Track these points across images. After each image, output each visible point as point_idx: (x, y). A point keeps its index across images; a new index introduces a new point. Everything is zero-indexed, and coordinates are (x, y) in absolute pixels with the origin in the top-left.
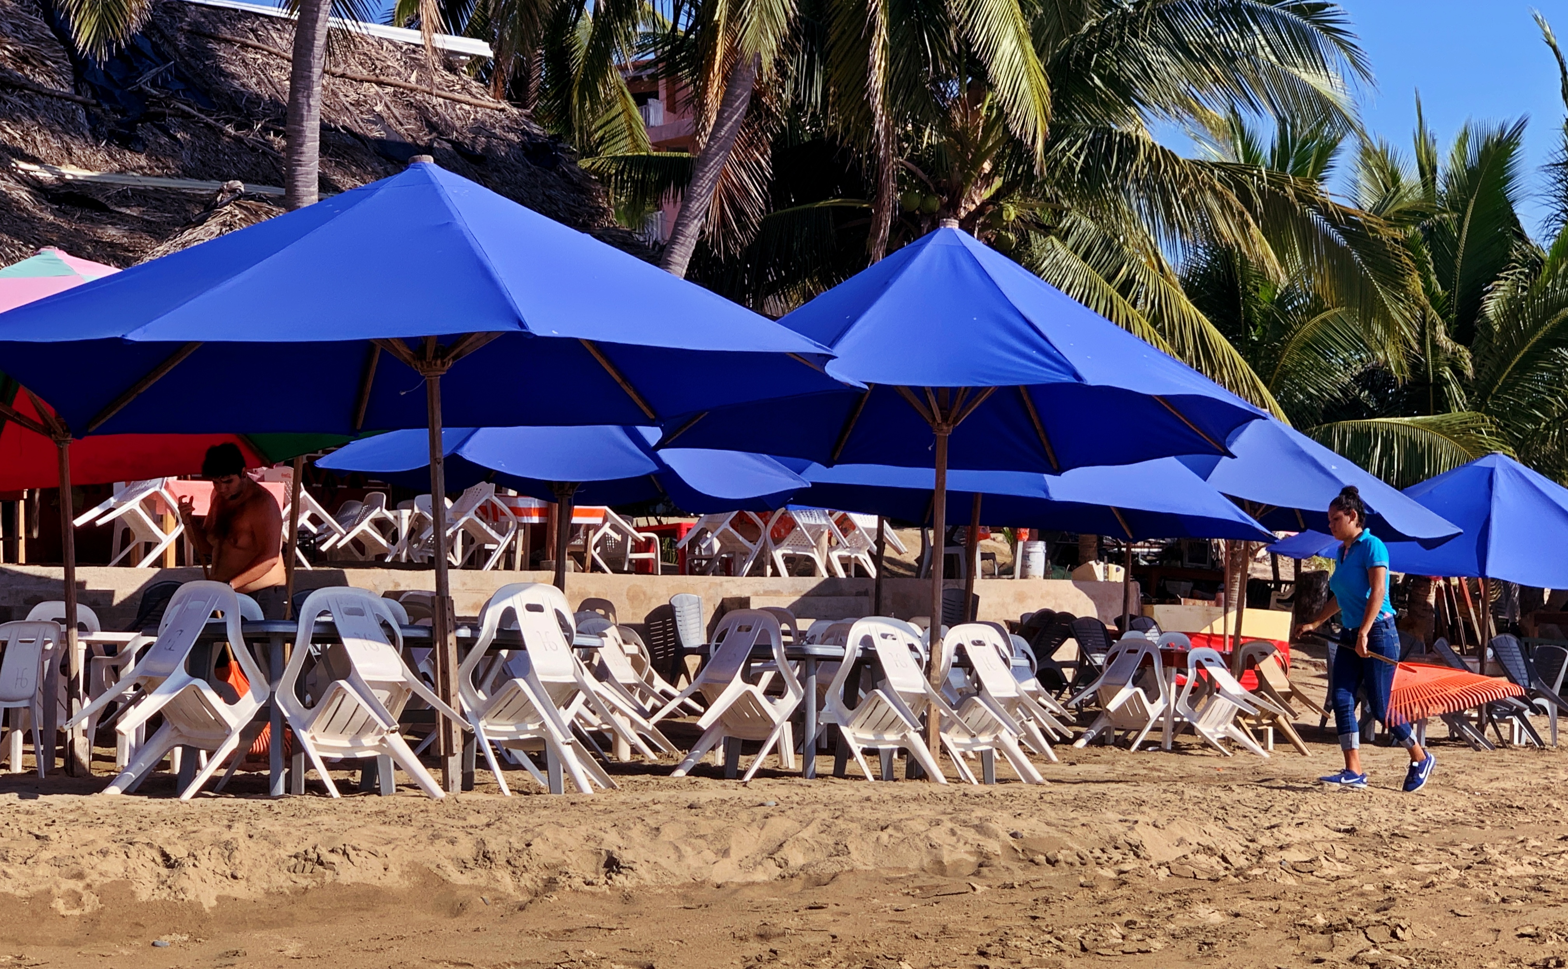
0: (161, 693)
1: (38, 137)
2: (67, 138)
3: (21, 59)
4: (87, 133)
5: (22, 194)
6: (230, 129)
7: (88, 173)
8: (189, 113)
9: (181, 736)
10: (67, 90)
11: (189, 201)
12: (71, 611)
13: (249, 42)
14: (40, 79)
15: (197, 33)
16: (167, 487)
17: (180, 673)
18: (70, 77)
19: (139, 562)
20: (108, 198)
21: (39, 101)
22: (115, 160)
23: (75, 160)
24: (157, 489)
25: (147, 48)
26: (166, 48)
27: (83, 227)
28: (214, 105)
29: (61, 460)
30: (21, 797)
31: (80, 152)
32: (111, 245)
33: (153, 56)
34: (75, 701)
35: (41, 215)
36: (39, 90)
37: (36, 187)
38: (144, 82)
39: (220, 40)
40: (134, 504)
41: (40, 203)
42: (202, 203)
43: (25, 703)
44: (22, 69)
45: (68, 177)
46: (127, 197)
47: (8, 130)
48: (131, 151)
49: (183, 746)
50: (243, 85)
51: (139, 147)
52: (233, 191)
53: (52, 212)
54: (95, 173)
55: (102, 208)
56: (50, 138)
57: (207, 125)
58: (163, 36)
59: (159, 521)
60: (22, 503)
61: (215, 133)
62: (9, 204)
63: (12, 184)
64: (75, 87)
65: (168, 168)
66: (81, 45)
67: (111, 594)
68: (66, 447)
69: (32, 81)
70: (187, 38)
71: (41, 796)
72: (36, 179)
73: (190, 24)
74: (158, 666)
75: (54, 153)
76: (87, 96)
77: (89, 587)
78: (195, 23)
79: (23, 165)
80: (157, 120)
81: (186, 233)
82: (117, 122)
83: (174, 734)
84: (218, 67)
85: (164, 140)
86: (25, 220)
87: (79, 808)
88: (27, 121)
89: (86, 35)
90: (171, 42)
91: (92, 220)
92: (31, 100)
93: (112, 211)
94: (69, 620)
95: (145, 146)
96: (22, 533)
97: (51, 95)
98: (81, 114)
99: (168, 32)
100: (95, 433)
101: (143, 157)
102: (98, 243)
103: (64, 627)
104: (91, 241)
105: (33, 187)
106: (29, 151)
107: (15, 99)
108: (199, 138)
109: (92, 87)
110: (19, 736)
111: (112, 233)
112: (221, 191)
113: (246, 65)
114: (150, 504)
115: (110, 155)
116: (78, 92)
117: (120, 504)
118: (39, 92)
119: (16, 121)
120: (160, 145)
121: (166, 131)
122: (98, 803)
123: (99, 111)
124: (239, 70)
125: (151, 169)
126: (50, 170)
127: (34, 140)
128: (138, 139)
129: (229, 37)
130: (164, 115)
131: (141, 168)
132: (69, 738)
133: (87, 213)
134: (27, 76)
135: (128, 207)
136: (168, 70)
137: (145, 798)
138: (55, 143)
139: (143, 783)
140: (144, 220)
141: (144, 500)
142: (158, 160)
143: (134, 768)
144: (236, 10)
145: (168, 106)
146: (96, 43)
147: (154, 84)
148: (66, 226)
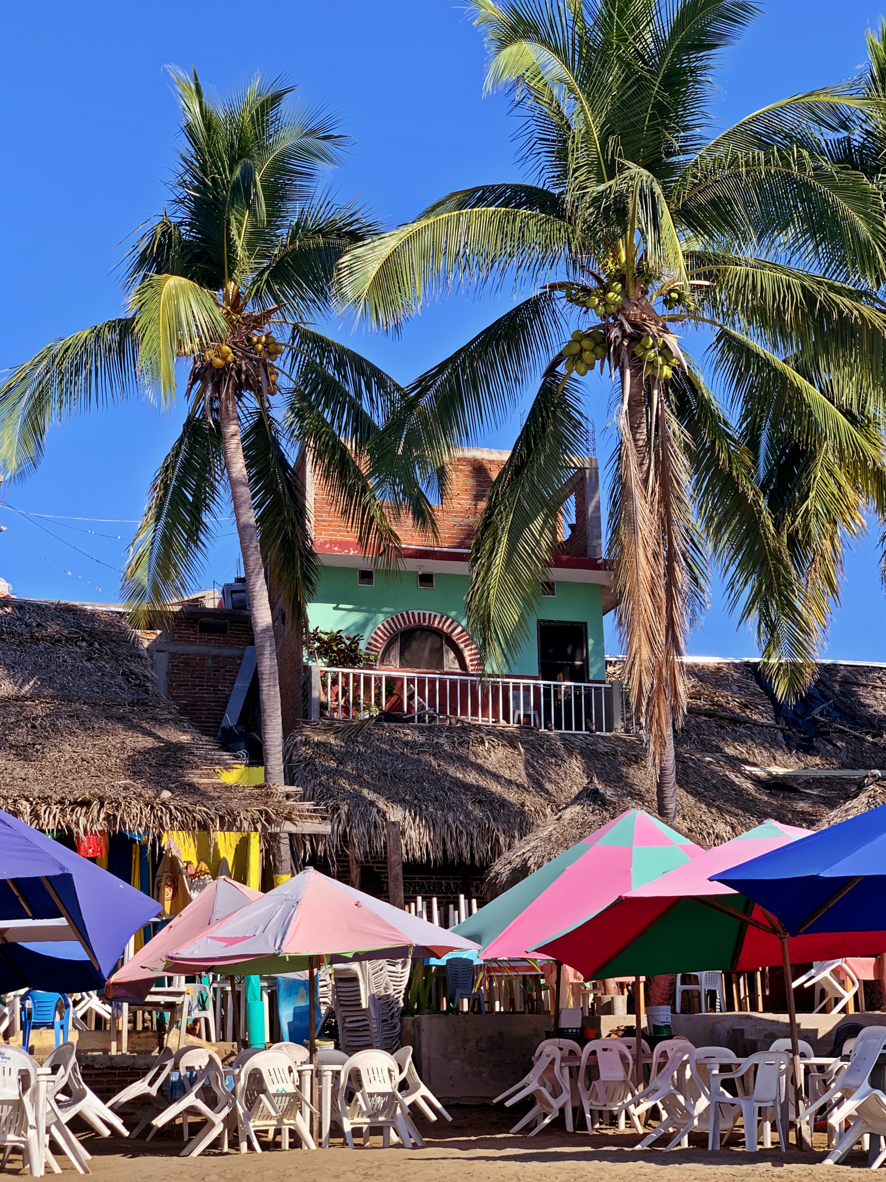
0: (853, 1099)
1: (756, 751)
2: (773, 750)
3: (744, 706)
4: (784, 746)
5: (748, 785)
6: (869, 738)
7: (786, 770)
8: (843, 730)
9: (869, 1126)
10: (772, 722)
11: (847, 783)
12: (794, 1044)
13: (877, 685)
14: (755, 717)
15: (846, 682)
16: (846, 962)
17: (866, 1086)
18: (772, 714)
19: (831, 1010)
20: (799, 784)
21: (755, 730)
22: (802, 761)
23: (778, 762)
24: (840, 963)
25: (817, 694)
26: (827, 693)
27: (785, 803)
28: (858, 724)
29: (783, 949)
30: (773, 1165)
31: (781, 758)
32: (802, 812)
33: (820, 698)
34: (801, 1103)
35: (760, 797)
36: (755, 723)
37: (757, 781)
38: (816, 714)
39: (859, 685)
40: (826, 973)
41: (759, 790)
42: (855, 784)
43: (771, 1104)
44: (745, 712)
45: (774, 773)
46: (809, 783)
47: (738, 748)
48: (810, 755)
49: (871, 1134)
50: (875, 711)
51: (815, 753)
52: (874, 776)
53: (766, 795)
54: (791, 770)
55: (796, 791)
56: (763, 751)
57: (855, 736)
58: (825, 686)
59: (842, 983)
60: (759, 973)
61: (860, 741)
62: (741, 792)
63: (743, 780)
64: (776, 720)
65: (833, 764)
66: (780, 696)
67: (816, 1031)
68: (786, 941)
69: (751, 719)
70: (840, 686)
71: (785, 1165)
72: (755, 775)
73: (841, 677)
74: (852, 1082)
75: (765, 759)
76: (783, 725)
77: (802, 1027)
78: (844, 676)
79: (748, 768)
80: (825, 736)
81: (847, 803)
82: (802, 739)
83: (864, 1125)
84: (859, 701)
85: (829, 747)
86: (751, 801)
87: (810, 1174)
88: (749, 743)
89: (782, 690)
90: (830, 688)
91: (790, 798)
92: (750, 729)
93: (801, 792)
94: (794, 1050)
95: (818, 752)
96: (760, 992)
97: (762, 725)
98: (780, 735)
99: (828, 683)
100: (803, 933)
101: (818, 758)
102: (794, 812)
103: (791, 1055)
104: (790, 811)
105: (755, 781)
106: (751, 760)
107: (741, 730)
108: (851, 745)
109: (785, 719)
110: (768, 1125)
111: (802, 806)
112: (867, 776)
113: (876, 699)
114: (836, 973)
115: (798, 758)
116: (778, 723)
117: (818, 973)
118: (755, 725)
119: (742, 742)
120: (828, 751)
121: (830, 742)
122: (821, 1171)
123: (790, 733)
124: (872, 702)
125: (823, 765)
126: (763, 769)
127: (754, 753)
128: (814, 748)
129: (865, 683)
130: (828, 732)
131: (817, 765)
132: (798, 1126)
133: (787, 794)
134: (748, 716)
135: (811, 789)
136: (830, 706)
137: (849, 1167)
138: (765, 754)
139: (847, 1157)
140: (820, 796)
141: (833, 971)
142: (827, 759)
143: (841, 1147)
144: (868, 667)
145: (831, 727)
146: (788, 695)
147: (822, 714)
148: (775, 803)
